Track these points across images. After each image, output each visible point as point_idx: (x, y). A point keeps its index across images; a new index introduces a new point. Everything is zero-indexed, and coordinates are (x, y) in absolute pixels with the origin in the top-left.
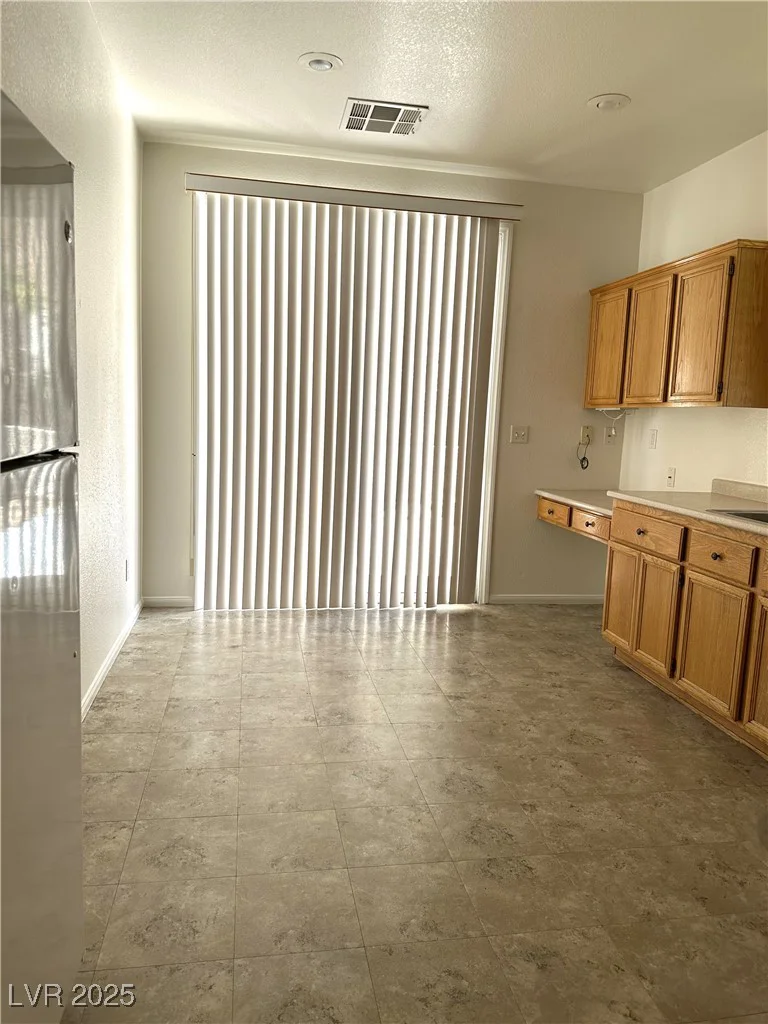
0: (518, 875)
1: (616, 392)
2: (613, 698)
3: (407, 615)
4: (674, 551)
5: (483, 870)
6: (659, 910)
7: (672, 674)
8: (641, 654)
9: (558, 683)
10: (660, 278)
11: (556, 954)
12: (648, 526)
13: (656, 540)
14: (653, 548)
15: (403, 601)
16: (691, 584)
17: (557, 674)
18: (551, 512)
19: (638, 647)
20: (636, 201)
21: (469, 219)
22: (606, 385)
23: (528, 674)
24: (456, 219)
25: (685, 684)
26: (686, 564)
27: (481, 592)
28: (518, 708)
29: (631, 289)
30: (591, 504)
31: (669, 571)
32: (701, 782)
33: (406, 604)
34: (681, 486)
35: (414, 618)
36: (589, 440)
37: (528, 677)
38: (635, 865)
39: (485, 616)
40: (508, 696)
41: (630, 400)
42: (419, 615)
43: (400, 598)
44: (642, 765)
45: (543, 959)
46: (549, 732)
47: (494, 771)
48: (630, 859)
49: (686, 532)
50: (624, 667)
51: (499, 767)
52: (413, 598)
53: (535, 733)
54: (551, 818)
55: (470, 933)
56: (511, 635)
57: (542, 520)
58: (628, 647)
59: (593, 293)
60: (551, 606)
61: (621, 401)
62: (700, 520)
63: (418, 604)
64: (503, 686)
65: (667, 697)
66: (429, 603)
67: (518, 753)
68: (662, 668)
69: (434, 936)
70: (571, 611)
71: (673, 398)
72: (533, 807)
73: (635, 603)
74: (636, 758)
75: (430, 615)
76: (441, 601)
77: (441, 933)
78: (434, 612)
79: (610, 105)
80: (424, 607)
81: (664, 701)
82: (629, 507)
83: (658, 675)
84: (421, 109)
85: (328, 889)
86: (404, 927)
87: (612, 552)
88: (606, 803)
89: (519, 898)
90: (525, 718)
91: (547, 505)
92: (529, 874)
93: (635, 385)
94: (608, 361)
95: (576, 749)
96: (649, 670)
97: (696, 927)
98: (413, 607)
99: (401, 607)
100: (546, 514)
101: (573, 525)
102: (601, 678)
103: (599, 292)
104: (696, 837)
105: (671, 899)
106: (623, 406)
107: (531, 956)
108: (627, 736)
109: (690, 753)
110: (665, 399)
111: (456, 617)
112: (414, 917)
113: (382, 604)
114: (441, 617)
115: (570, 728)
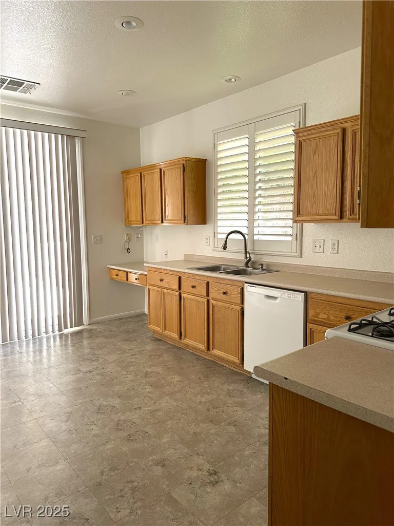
0: (142, 437)
1: (140, 218)
2: (159, 354)
3: (48, 339)
4: (176, 287)
5: (128, 439)
6: (198, 430)
7: (180, 338)
8: (166, 332)
9: (134, 353)
10: (154, 169)
11: (167, 459)
12: (164, 277)
13: (167, 283)
14: (167, 286)
15: (45, 331)
16: (184, 299)
17: (132, 349)
18: (117, 275)
19: (165, 329)
20: (136, 131)
21: (60, 136)
22: (135, 215)
23: (119, 353)
24: (53, 135)
25: (187, 341)
26: (181, 291)
27: (85, 319)
28: (120, 369)
29: (142, 172)
30: (136, 270)
31: (175, 295)
32: (200, 379)
33: (47, 333)
34: (172, 258)
35: (52, 340)
36: (129, 240)
37: (120, 354)
38: (186, 417)
39: (90, 330)
40: (114, 365)
41: (147, 222)
42: (54, 337)
43: (43, 330)
44: (177, 378)
45: (162, 463)
46: (137, 375)
47: (118, 399)
48: (183, 416)
49: (180, 278)
50: (158, 340)
51: (120, 396)
52: (50, 329)
53: (131, 377)
54: (148, 410)
55: (131, 465)
56: (106, 337)
57: (112, 279)
58: (161, 331)
59: (123, 173)
60: (120, 319)
61: (143, 223)
62: (185, 273)
63: (53, 332)
64: (110, 361)
65: (179, 348)
66: (60, 330)
67: (126, 388)
68: (176, 336)
69: (116, 472)
70: (130, 320)
71: (165, 222)
72: (140, 408)
73: (162, 310)
74: (174, 376)
75: (61, 336)
76: (66, 327)
77: (119, 469)
78: (63, 333)
79: (127, 94)
80: (57, 333)
81: (178, 350)
82: (155, 270)
83: (175, 340)
84: (36, 84)
85: (61, 472)
86: (102, 473)
87: (149, 290)
88: (168, 397)
89: (146, 445)
90: (124, 372)
91: (114, 272)
92: (147, 435)
93: (148, 216)
94: (134, 204)
95: (149, 379)
96: (171, 338)
97: (212, 431)
98: (51, 334)
99: (44, 335)
100: (115, 277)
101: (129, 280)
102: (150, 347)
103: (126, 173)
104: (203, 400)
105: (201, 425)
106: (144, 225)
107: (158, 464)
108: (168, 368)
109: (193, 368)
110: (162, 222)
111: (75, 334)
112: (106, 468)
113: (33, 335)
114: (67, 336)
115: (144, 371)
